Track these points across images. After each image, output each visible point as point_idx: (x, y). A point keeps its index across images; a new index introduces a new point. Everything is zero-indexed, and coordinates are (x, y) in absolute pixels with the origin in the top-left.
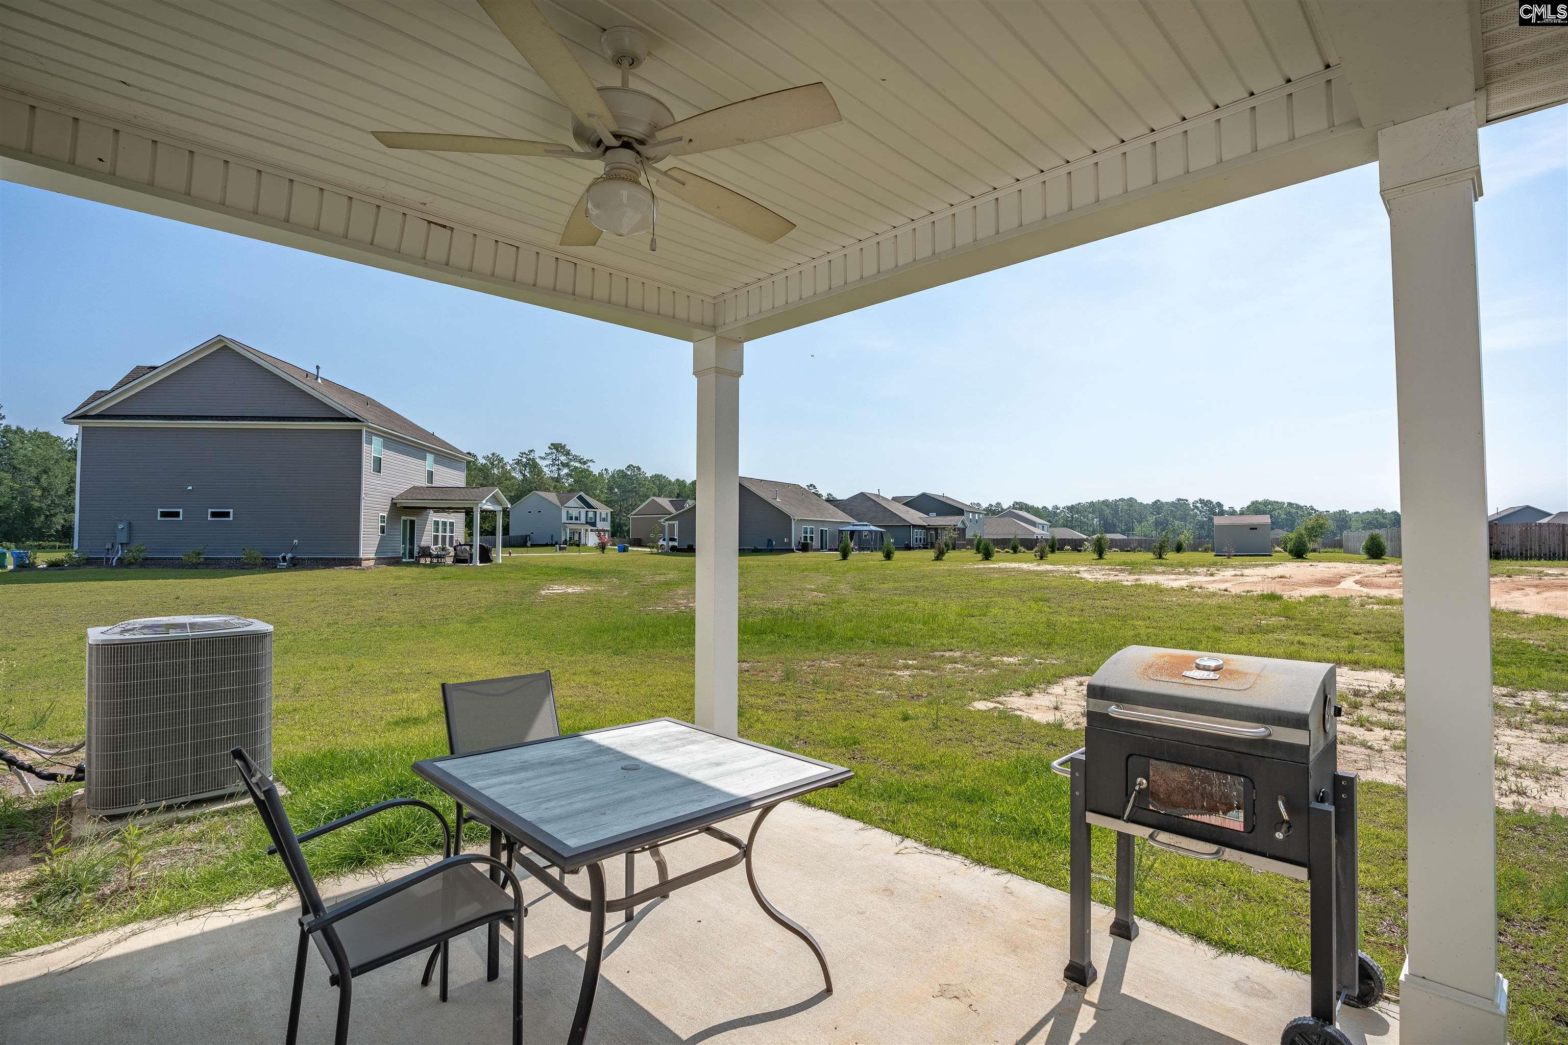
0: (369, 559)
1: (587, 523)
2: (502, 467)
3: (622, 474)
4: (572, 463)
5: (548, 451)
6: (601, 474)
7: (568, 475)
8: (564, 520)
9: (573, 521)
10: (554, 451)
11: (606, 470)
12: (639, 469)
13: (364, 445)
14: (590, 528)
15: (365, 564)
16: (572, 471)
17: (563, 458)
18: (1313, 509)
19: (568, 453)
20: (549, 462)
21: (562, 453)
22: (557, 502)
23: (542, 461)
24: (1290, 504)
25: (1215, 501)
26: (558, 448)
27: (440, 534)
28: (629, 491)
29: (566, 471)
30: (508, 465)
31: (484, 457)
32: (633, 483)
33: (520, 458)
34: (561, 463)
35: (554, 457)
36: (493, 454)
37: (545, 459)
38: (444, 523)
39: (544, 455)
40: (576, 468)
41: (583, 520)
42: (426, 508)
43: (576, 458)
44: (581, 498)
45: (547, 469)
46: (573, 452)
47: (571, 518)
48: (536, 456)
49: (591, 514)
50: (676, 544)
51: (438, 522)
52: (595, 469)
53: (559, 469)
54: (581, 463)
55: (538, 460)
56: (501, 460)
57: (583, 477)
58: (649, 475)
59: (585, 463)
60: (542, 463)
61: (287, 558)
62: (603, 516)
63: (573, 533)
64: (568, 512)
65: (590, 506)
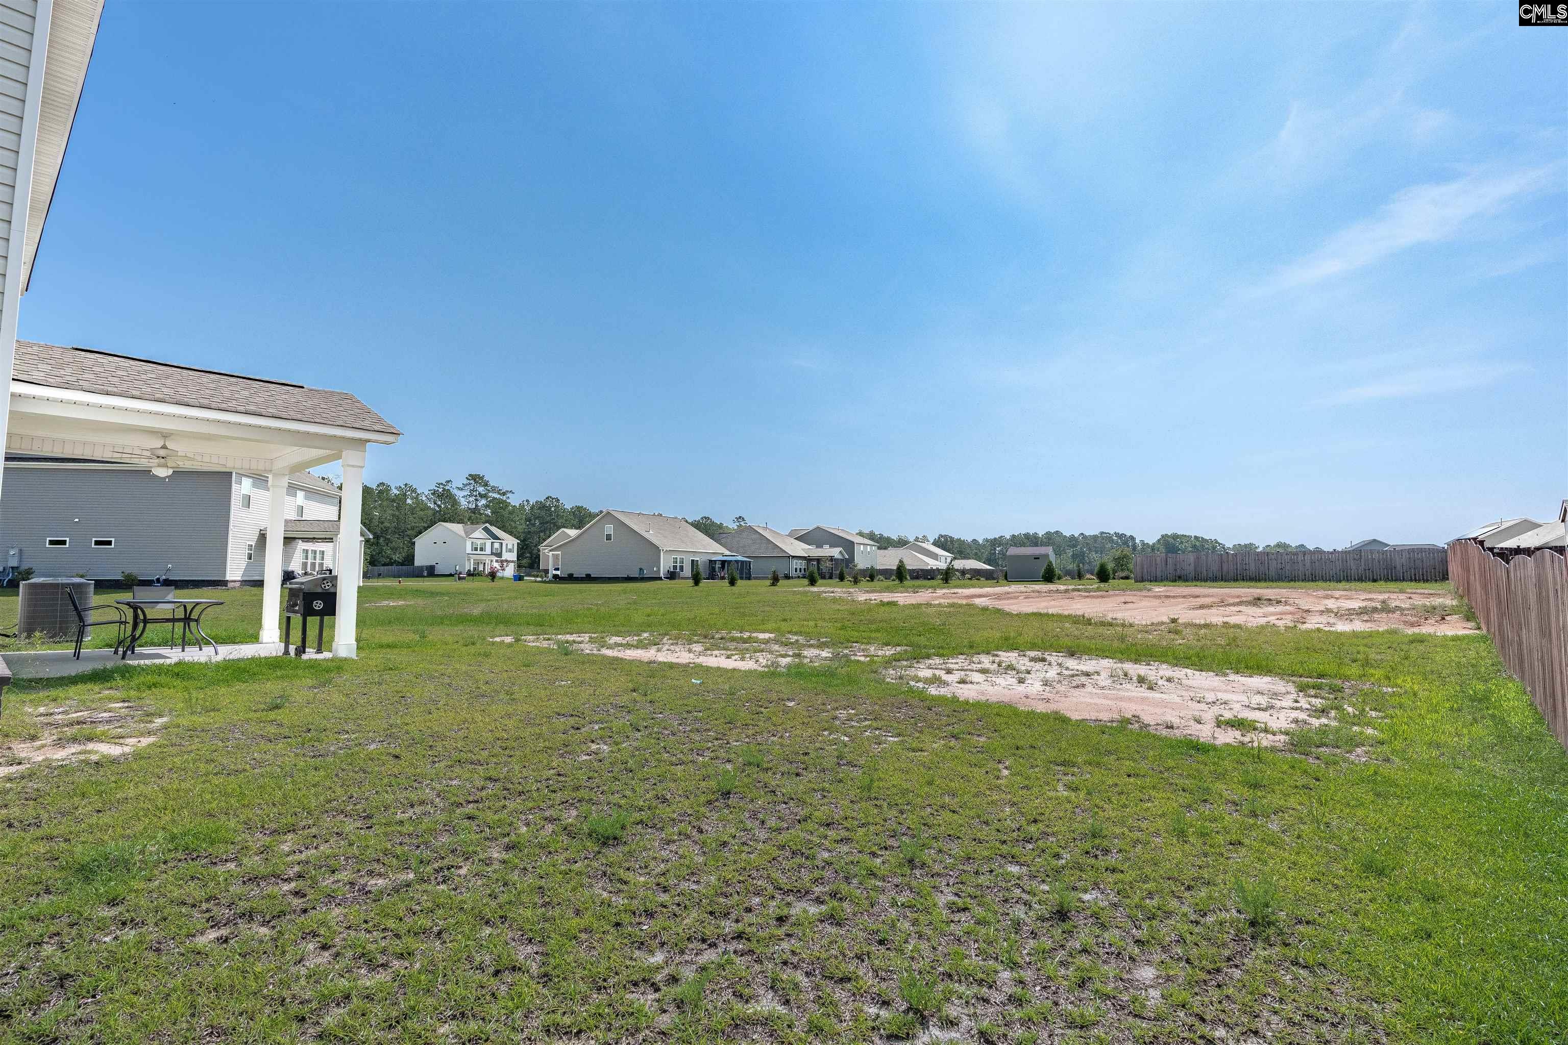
0: (234, 581)
1: (492, 554)
2: (417, 498)
3: (542, 506)
4: (490, 494)
5: (466, 482)
6: (522, 506)
7: (487, 506)
8: (469, 549)
9: (478, 552)
10: (472, 482)
11: (527, 501)
12: (558, 500)
13: (234, 485)
14: (495, 558)
15: (230, 585)
16: (490, 502)
17: (481, 489)
18: (1217, 542)
19: (486, 484)
20: (467, 493)
21: (480, 483)
22: (462, 533)
23: (459, 492)
24: (1196, 537)
25: (1128, 534)
26: (476, 478)
27: (310, 561)
28: (547, 523)
29: (483, 502)
30: (424, 496)
31: (396, 488)
32: (551, 515)
33: (436, 489)
34: (479, 494)
35: (472, 488)
36: (406, 485)
37: (462, 489)
38: (315, 552)
39: (461, 486)
40: (494, 499)
41: (488, 551)
42: (295, 538)
43: (494, 489)
44: (486, 530)
45: (464, 501)
46: (492, 483)
47: (476, 549)
48: (454, 486)
49: (497, 545)
50: (558, 573)
51: (307, 551)
52: (514, 501)
53: (476, 500)
54: (499, 494)
55: (455, 492)
56: (414, 491)
57: (502, 508)
58: (568, 506)
59: (504, 494)
60: (460, 495)
61: (161, 580)
62: (510, 547)
63: (477, 563)
64: (472, 543)
65: (497, 538)
